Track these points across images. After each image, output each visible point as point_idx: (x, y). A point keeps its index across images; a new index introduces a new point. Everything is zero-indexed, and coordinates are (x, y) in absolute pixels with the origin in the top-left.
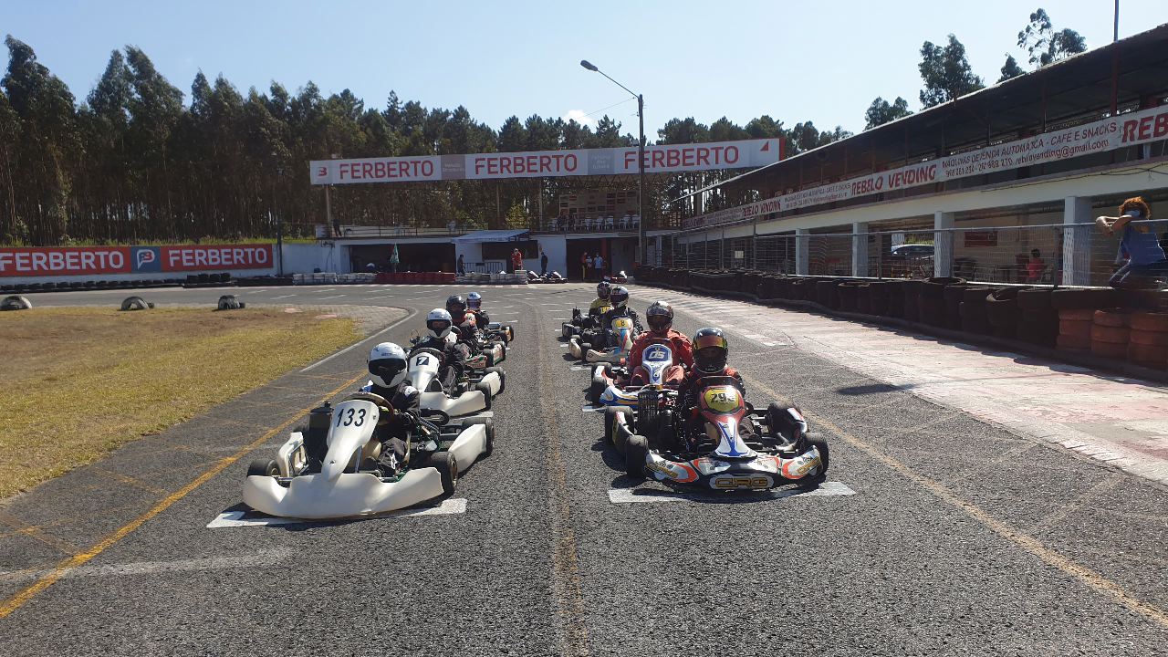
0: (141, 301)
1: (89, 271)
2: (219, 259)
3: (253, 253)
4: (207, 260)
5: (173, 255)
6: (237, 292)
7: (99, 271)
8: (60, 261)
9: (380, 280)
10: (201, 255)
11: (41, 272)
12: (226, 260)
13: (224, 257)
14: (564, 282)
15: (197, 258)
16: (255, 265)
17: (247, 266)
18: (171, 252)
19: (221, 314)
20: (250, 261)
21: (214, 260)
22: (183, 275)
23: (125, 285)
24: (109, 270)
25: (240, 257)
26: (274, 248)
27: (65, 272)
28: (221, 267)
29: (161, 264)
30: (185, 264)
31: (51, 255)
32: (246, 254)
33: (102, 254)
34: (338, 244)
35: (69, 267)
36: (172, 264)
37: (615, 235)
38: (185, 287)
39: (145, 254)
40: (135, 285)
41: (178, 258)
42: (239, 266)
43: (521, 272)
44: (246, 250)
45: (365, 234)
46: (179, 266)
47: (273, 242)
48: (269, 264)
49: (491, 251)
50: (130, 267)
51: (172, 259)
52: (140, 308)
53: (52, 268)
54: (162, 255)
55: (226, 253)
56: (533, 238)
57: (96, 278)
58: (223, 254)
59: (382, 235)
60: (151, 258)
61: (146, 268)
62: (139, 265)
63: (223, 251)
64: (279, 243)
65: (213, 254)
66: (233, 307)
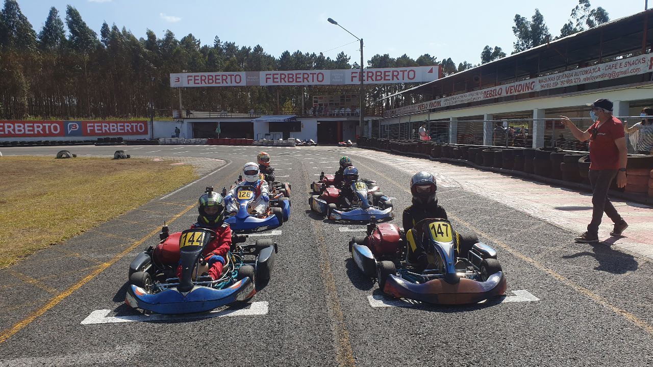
0: (68, 153)
1: (39, 135)
2: (116, 129)
3: (136, 126)
4: (109, 129)
5: (90, 126)
6: (126, 149)
7: (45, 135)
9: (210, 143)
10: (106, 126)
11: (10, 135)
12: (121, 129)
13: (119, 128)
14: (316, 145)
15: (104, 128)
16: (138, 133)
17: (133, 134)
18: (88, 125)
19: (115, 161)
20: (135, 131)
21: (114, 130)
22: (95, 138)
23: (60, 143)
24: (51, 135)
25: (129, 128)
26: (149, 124)
27: (24, 135)
28: (117, 133)
29: (82, 131)
30: (96, 131)
31: (16, 125)
32: (132, 126)
33: (47, 125)
34: (186, 121)
35: (27, 132)
36: (89, 132)
37: (345, 119)
38: (96, 145)
39: (72, 125)
40: (67, 143)
41: (92, 128)
42: (128, 133)
43: (291, 139)
44: (132, 124)
45: (200, 115)
46: (93, 133)
47: (149, 120)
48: (146, 132)
49: (274, 127)
50: (64, 133)
51: (89, 129)
52: (68, 157)
53: (17, 132)
54: (83, 126)
55: (120, 126)
56: (298, 120)
57: (43, 139)
58: (119, 126)
59: (211, 117)
60: (76, 128)
61: (73, 134)
62: (69, 132)
63: (119, 124)
64: (152, 121)
65: (113, 126)
66: (123, 158)
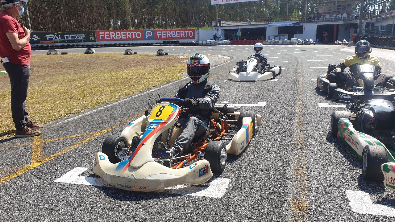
0: (131, 51)
1: (129, 39)
2: (175, 35)
3: (188, 33)
7: (132, 39)
8: (119, 35)
11: (113, 40)
12: (178, 35)
16: (189, 38)
17: (185, 38)
18: (158, 32)
19: (158, 57)
20: (187, 36)
22: (162, 41)
24: (136, 39)
26: (196, 31)
27: (121, 40)
28: (176, 38)
29: (154, 37)
30: (163, 37)
34: (220, 29)
35: (123, 38)
36: (158, 37)
39: (149, 33)
42: (183, 38)
45: (230, 24)
46: (161, 38)
47: (195, 28)
48: (194, 37)
49: (282, 31)
50: (143, 38)
52: (131, 54)
53: (117, 38)
54: (155, 34)
56: (301, 24)
57: (131, 42)
58: (177, 33)
59: (237, 25)
60: (151, 35)
61: (149, 38)
62: (147, 37)
64: (198, 29)
65: (173, 33)
